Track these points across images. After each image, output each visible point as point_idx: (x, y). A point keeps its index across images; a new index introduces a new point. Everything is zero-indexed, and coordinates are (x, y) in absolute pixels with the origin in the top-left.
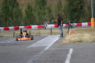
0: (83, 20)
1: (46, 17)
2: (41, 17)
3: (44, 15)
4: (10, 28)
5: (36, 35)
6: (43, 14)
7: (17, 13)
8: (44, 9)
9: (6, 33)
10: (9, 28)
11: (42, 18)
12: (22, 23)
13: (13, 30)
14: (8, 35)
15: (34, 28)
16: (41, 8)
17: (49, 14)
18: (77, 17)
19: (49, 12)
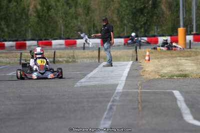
0: (159, 30)
1: (79, 24)
2: (69, 23)
3: (76, 18)
4: (7, 44)
5: (67, 62)
6: (73, 16)
7: (18, 12)
8: (75, 7)
9: (3, 55)
10: (4, 44)
11: (72, 24)
12: (29, 35)
13: (13, 48)
14: (8, 60)
15: (57, 45)
16: (68, 4)
17: (87, 16)
18: (145, 24)
19: (86, 12)
